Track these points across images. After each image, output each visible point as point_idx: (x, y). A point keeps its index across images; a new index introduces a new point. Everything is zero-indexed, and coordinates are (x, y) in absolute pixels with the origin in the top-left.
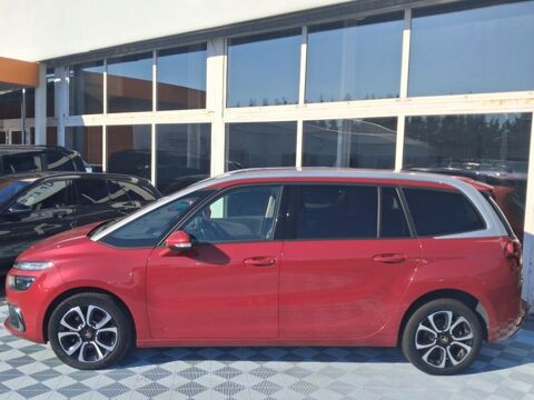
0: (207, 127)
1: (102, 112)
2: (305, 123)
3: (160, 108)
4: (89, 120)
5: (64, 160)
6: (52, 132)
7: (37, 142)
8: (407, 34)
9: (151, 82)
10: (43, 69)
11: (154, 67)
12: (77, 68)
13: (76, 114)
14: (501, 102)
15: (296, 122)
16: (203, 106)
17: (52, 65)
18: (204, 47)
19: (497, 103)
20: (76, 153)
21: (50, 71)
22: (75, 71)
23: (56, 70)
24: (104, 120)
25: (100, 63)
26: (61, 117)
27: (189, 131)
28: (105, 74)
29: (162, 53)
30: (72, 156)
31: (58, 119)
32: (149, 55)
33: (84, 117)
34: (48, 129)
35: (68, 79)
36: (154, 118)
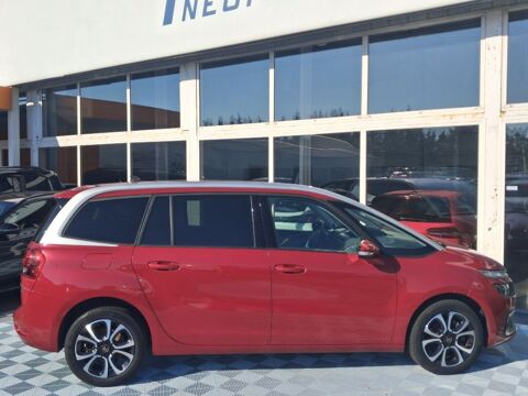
0: (182, 145)
1: (76, 133)
2: (276, 139)
3: (134, 128)
4: (64, 141)
5: (40, 180)
6: (25, 154)
7: (11, 164)
8: (365, 59)
9: (125, 105)
10: (16, 93)
11: (128, 91)
12: (49, 92)
13: (49, 135)
14: (451, 117)
15: (267, 139)
16: (177, 125)
17: (24, 89)
18: (176, 71)
19: (448, 118)
20: (52, 173)
21: (22, 94)
22: (47, 95)
23: (28, 94)
24: (79, 140)
25: (73, 87)
26: (34, 139)
27: (157, 149)
28: (79, 98)
29: (134, 77)
30: (48, 176)
31: (31, 141)
32: (123, 79)
33: (58, 138)
34: (21, 150)
35: (41, 103)
36: (129, 137)
